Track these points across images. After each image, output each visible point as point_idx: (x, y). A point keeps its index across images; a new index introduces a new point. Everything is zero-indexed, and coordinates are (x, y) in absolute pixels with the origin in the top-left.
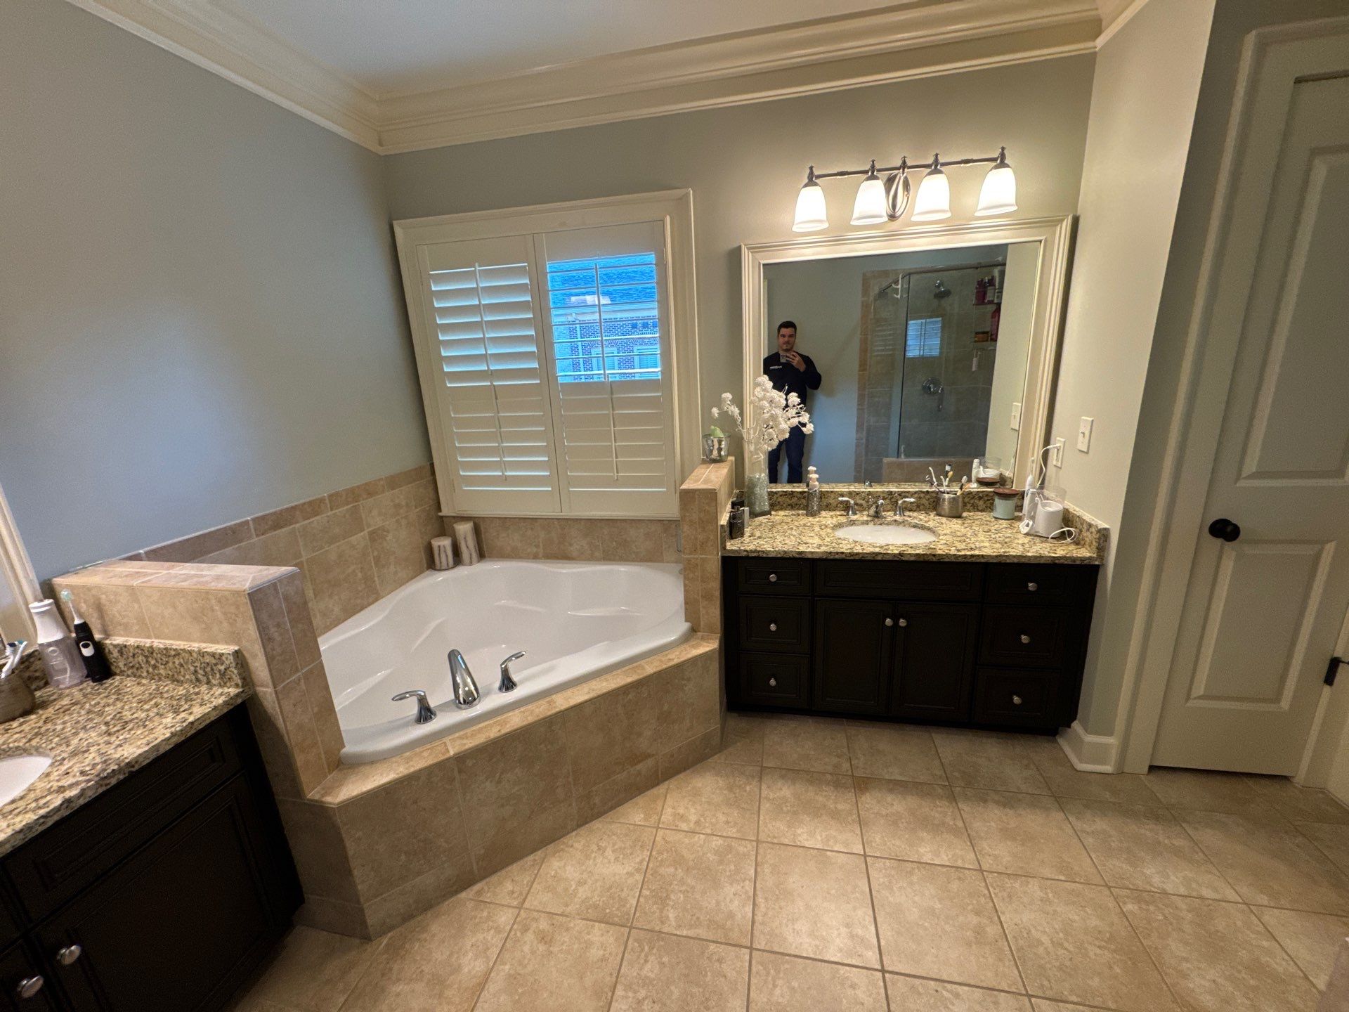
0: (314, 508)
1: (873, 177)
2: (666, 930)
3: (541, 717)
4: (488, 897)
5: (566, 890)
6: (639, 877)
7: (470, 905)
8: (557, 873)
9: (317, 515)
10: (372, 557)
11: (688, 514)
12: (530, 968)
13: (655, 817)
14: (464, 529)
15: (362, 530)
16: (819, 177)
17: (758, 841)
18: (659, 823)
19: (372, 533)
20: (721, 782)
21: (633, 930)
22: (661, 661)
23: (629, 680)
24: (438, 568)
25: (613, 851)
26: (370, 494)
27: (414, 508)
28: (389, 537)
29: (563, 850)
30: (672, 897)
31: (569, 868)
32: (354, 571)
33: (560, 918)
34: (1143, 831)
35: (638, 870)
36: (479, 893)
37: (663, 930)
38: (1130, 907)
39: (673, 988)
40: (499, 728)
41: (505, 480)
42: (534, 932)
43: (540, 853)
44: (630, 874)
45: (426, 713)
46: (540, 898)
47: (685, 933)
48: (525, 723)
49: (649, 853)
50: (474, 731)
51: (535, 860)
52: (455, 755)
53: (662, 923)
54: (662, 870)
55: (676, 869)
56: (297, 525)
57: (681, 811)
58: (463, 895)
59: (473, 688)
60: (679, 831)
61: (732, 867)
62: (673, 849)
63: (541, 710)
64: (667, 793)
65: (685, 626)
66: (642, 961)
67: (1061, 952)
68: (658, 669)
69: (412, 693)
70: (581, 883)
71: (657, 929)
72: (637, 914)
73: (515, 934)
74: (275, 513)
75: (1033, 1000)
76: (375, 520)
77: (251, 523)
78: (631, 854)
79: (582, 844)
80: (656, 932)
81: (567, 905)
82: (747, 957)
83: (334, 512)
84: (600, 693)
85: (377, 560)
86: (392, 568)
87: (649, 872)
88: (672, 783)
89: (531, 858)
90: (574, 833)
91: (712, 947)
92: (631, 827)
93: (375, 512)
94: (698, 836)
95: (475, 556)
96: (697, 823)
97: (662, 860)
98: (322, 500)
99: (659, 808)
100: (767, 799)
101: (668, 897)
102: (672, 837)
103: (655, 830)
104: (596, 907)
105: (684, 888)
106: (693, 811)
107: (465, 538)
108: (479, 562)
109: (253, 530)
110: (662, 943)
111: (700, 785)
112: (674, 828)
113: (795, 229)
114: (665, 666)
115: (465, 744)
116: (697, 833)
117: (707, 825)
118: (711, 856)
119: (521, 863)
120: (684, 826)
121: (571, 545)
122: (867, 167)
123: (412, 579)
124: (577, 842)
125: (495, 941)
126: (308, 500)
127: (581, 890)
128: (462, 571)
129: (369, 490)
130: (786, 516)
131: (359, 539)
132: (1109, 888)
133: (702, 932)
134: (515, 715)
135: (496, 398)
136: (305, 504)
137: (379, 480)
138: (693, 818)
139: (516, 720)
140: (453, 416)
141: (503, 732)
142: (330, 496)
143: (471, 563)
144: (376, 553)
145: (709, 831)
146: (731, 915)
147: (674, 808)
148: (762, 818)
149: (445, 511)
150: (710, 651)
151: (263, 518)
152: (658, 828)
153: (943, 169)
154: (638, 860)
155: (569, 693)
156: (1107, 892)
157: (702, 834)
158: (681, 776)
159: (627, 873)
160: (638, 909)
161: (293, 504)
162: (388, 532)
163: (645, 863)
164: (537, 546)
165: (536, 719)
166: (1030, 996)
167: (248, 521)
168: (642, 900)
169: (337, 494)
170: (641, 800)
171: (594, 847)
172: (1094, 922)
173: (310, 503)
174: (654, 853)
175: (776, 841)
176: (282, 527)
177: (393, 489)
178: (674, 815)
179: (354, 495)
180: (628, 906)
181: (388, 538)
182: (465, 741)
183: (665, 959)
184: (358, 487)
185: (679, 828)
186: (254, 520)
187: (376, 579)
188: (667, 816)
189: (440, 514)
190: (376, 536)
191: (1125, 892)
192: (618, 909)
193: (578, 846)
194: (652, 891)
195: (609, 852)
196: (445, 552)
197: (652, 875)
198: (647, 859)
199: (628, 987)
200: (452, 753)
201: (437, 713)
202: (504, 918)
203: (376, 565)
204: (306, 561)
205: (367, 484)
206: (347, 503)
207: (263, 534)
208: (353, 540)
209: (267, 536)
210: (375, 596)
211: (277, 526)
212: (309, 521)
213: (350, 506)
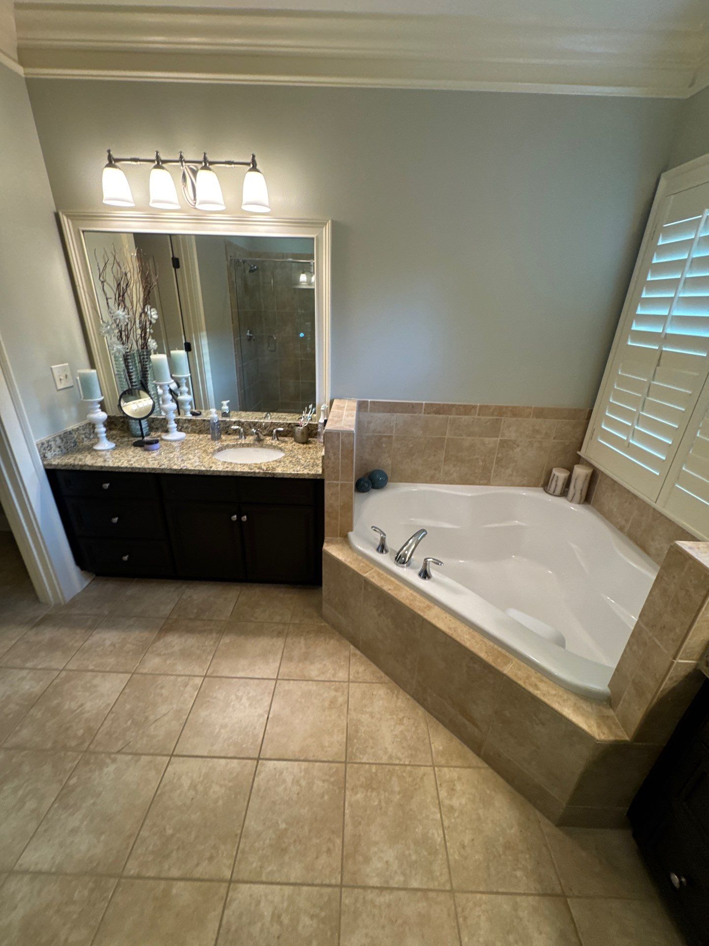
4: (353, 660)
5: (365, 706)
6: (385, 759)
8: (376, 695)
9: (467, 415)
10: (496, 456)
14: (580, 472)
15: (498, 437)
19: (503, 441)
26: (514, 415)
28: (517, 450)
29: (393, 693)
30: (374, 794)
31: (381, 702)
33: (345, 709)
35: (390, 757)
36: (355, 655)
37: (347, 791)
42: (336, 696)
43: (387, 679)
44: (386, 751)
45: (382, 548)
46: (356, 690)
47: (347, 811)
48: (403, 601)
49: (407, 763)
50: (387, 577)
51: (382, 677)
52: (365, 577)
53: (352, 789)
54: (394, 779)
55: (399, 793)
57: (458, 787)
58: (352, 647)
60: (437, 789)
62: (417, 787)
66: (323, 778)
71: (347, 785)
72: (356, 766)
73: (333, 685)
74: (439, 405)
76: (511, 434)
78: (403, 748)
83: (480, 417)
85: (499, 461)
86: (509, 471)
92: (427, 741)
93: (513, 429)
94: (437, 810)
96: (451, 809)
97: (403, 777)
98: (474, 407)
99: (454, 763)
101: (373, 789)
102: (429, 783)
103: (431, 764)
104: (357, 731)
105: (383, 804)
106: (463, 801)
110: (337, 791)
112: (438, 783)
114: (521, 682)
116: (440, 809)
117: (453, 820)
118: (420, 830)
119: (377, 669)
120: (443, 793)
121: (653, 539)
123: (523, 486)
126: (463, 404)
129: (515, 412)
131: (491, 442)
137: (528, 408)
140: (620, 373)
144: (500, 455)
154: (399, 754)
155: (444, 615)
157: (441, 817)
158: (500, 780)
159: (386, 748)
160: (360, 765)
162: (518, 446)
163: (397, 762)
165: (408, 605)
167: (423, 404)
168: (367, 766)
169: (487, 407)
170: (456, 743)
173: (465, 406)
176: (440, 414)
177: (537, 417)
178: (452, 781)
180: (361, 756)
181: (515, 450)
184: (507, 407)
186: (426, 404)
187: (492, 471)
189: (578, 452)
190: (504, 444)
197: (389, 771)
200: (365, 575)
201: (388, 553)
202: (342, 675)
203: (497, 463)
204: (448, 439)
205: (515, 407)
206: (492, 414)
207: (428, 413)
208: (487, 440)
209: (429, 415)
210: (486, 482)
211: (438, 412)
212: (459, 416)
213: (495, 417)
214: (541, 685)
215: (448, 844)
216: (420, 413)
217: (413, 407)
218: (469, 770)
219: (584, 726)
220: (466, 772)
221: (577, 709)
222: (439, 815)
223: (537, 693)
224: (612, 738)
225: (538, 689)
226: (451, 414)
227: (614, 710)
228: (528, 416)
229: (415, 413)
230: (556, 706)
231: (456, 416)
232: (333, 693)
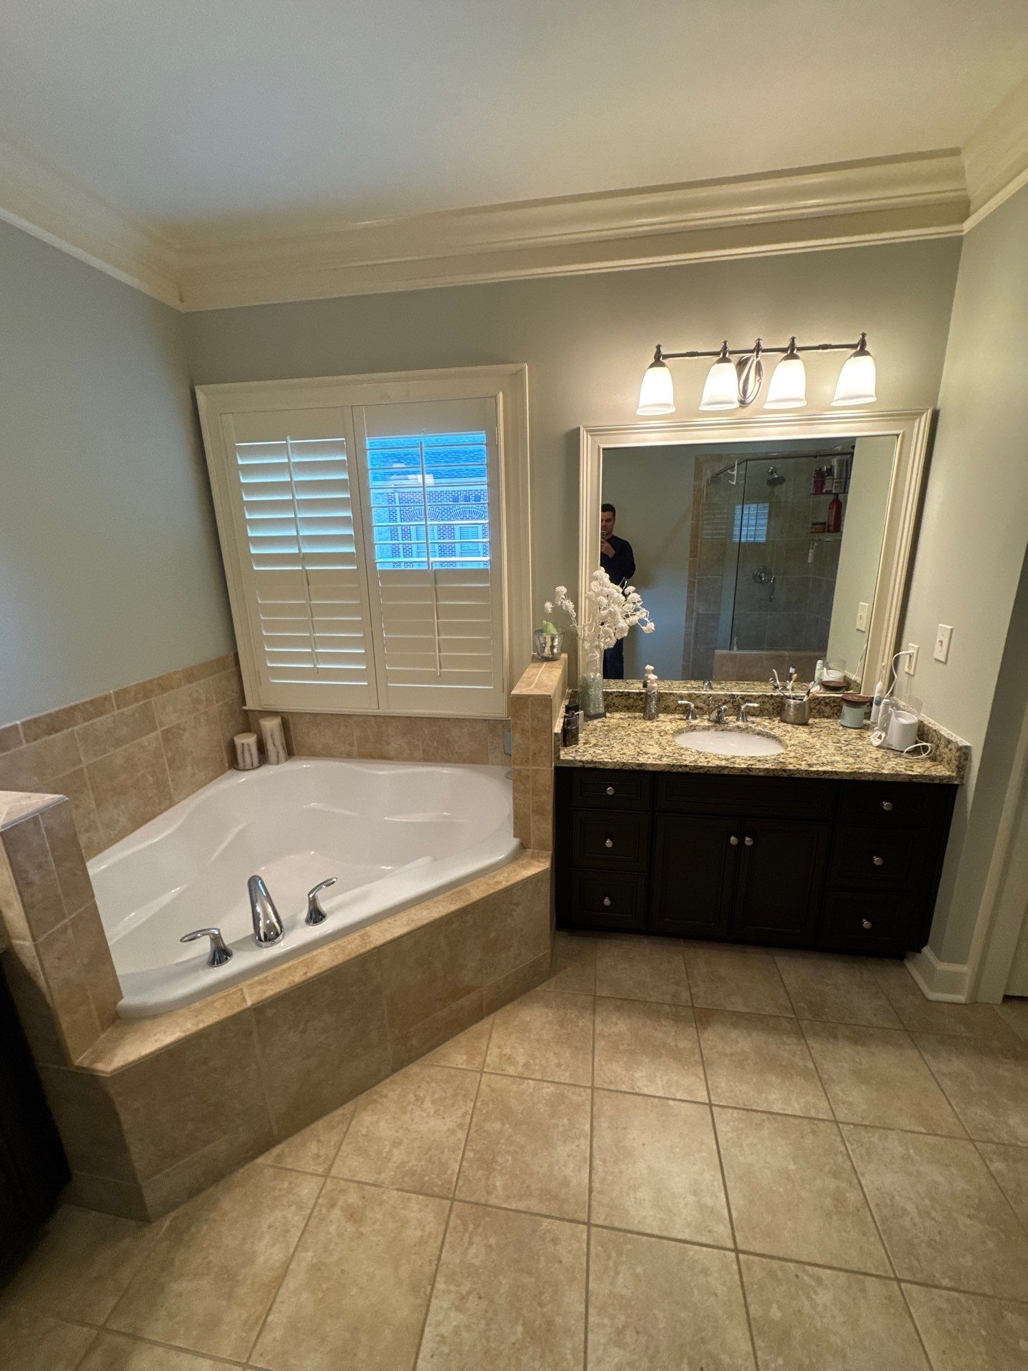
0: (97, 707)
1: (725, 360)
2: (493, 1201)
3: (353, 955)
4: (289, 1163)
5: (379, 1152)
6: (461, 1135)
7: (269, 1172)
8: (369, 1131)
9: (102, 714)
10: (165, 758)
11: (519, 722)
12: (335, 1257)
13: (479, 1060)
14: (271, 726)
15: (156, 729)
16: (666, 357)
17: (592, 1088)
18: (483, 1067)
19: (165, 733)
20: (550, 1014)
21: (456, 1203)
22: (488, 884)
23: (453, 908)
24: (242, 768)
25: (434, 1102)
26: (164, 689)
27: (215, 702)
28: (186, 735)
29: (375, 1101)
30: (500, 1159)
31: (383, 1124)
32: (144, 776)
33: (373, 1189)
34: (1001, 1072)
35: (461, 1126)
36: (280, 1157)
37: (490, 1202)
38: (998, 1166)
39: (501, 1278)
40: (304, 969)
41: (317, 674)
42: (342, 1208)
43: (349, 1107)
44: (451, 1131)
45: (220, 954)
46: (351, 1164)
47: (514, 1206)
48: (335, 963)
49: (472, 1104)
50: (276, 973)
51: (344, 1115)
52: (253, 1005)
53: (489, 1193)
54: (487, 1126)
55: (503, 1124)
56: (76, 728)
57: (507, 1051)
58: (260, 1160)
59: (274, 920)
60: (504, 1075)
61: (566, 1121)
62: (499, 1098)
63: (354, 946)
64: (492, 1028)
65: (514, 843)
66: (466, 1244)
67: (929, 1223)
68: (486, 894)
69: (204, 932)
70: (396, 1143)
71: (482, 1201)
72: (460, 1183)
73: (320, 1210)
74: (49, 715)
75: (903, 1285)
76: (169, 718)
77: (20, 728)
78: (453, 1105)
79: (397, 1092)
80: (482, 1205)
81: (379, 1173)
82: (585, 1236)
83: (120, 711)
84: (419, 924)
85: (171, 761)
86: (189, 769)
87: (474, 1128)
88: (497, 1017)
89: (340, 1111)
90: (388, 1081)
91: (546, 1223)
92: (453, 1072)
93: (170, 709)
94: (526, 1081)
95: (282, 754)
96: (526, 1065)
97: (487, 1113)
98: (106, 698)
99: (484, 1048)
100: (602, 1036)
101: (494, 1161)
102: (501, 1083)
103: (479, 1075)
104: (412, 1173)
105: (512, 1148)
106: (521, 1051)
107: (272, 736)
108: (287, 760)
109: (22, 735)
110: (487, 1219)
111: (528, 1019)
112: (500, 1072)
113: (639, 412)
114: (492, 891)
115: (264, 992)
116: (524, 1078)
117: (537, 1068)
118: (542, 1108)
119: (327, 1118)
120: (511, 1070)
121: (388, 744)
122: (718, 349)
123: (212, 780)
124: (392, 1091)
125: (295, 1218)
126: (88, 699)
127: (396, 1152)
128: (267, 771)
129: (163, 685)
130: (621, 719)
131: (151, 740)
132: (972, 1141)
133: (534, 1205)
134: (323, 953)
135: (308, 585)
136: (87, 703)
137: (175, 673)
138: (521, 1060)
139: (325, 960)
140: (260, 602)
141: (309, 975)
142: (117, 693)
143: (278, 762)
144: (170, 754)
145: (538, 1076)
146: (565, 1182)
147: (499, 1047)
148: (596, 1060)
149: (251, 705)
150: (541, 872)
151: (35, 721)
152: (482, 1072)
153: (799, 354)
154: (460, 1113)
155: (385, 924)
156: (971, 1147)
157: (532, 1079)
158: (508, 1007)
159: (449, 1130)
160: (461, 1175)
161: (73, 704)
162: (185, 730)
163: (468, 1118)
164: (351, 745)
165: (348, 958)
166: (899, 1281)
167: (15, 727)
168: (465, 1164)
169: (125, 691)
170: (462, 1037)
171: (411, 1097)
172: (961, 1185)
173: (92, 702)
174: (478, 1104)
175: (612, 1087)
176: (57, 731)
177: (191, 682)
178: (501, 1056)
179: (145, 690)
180: (450, 1172)
181: (184, 738)
182: (265, 987)
183: (492, 1241)
184: (150, 682)
185: (506, 1073)
186: (23, 724)
187: (170, 783)
188: (492, 1058)
189: (245, 708)
190: (170, 736)
191: (991, 1147)
192: (438, 1176)
193: (393, 1095)
194: (476, 1152)
195: (427, 1104)
196: (249, 750)
197: (476, 1132)
198: (470, 1112)
199: (450, 1278)
200: (249, 1003)
201: (234, 952)
202: (307, 1189)
203: (170, 767)
204: (87, 767)
205: (161, 678)
206: (137, 700)
207: (35, 739)
208: (144, 740)
209: (39, 741)
210: (167, 802)
211: (52, 730)
212: (91, 722)
213: (141, 703)
214: (499, 878)
215: (556, 1080)
216: (20, 743)
218: (493, 1034)
219: (539, 870)
220: (496, 1038)
221: (524, 867)
222: (530, 1081)
223: (504, 885)
224: (550, 860)
225: (501, 882)
226: (76, 725)
227: (530, 848)
228: (180, 685)
229: (8, 749)
230: (519, 878)
231: (86, 724)
232: (337, 1213)
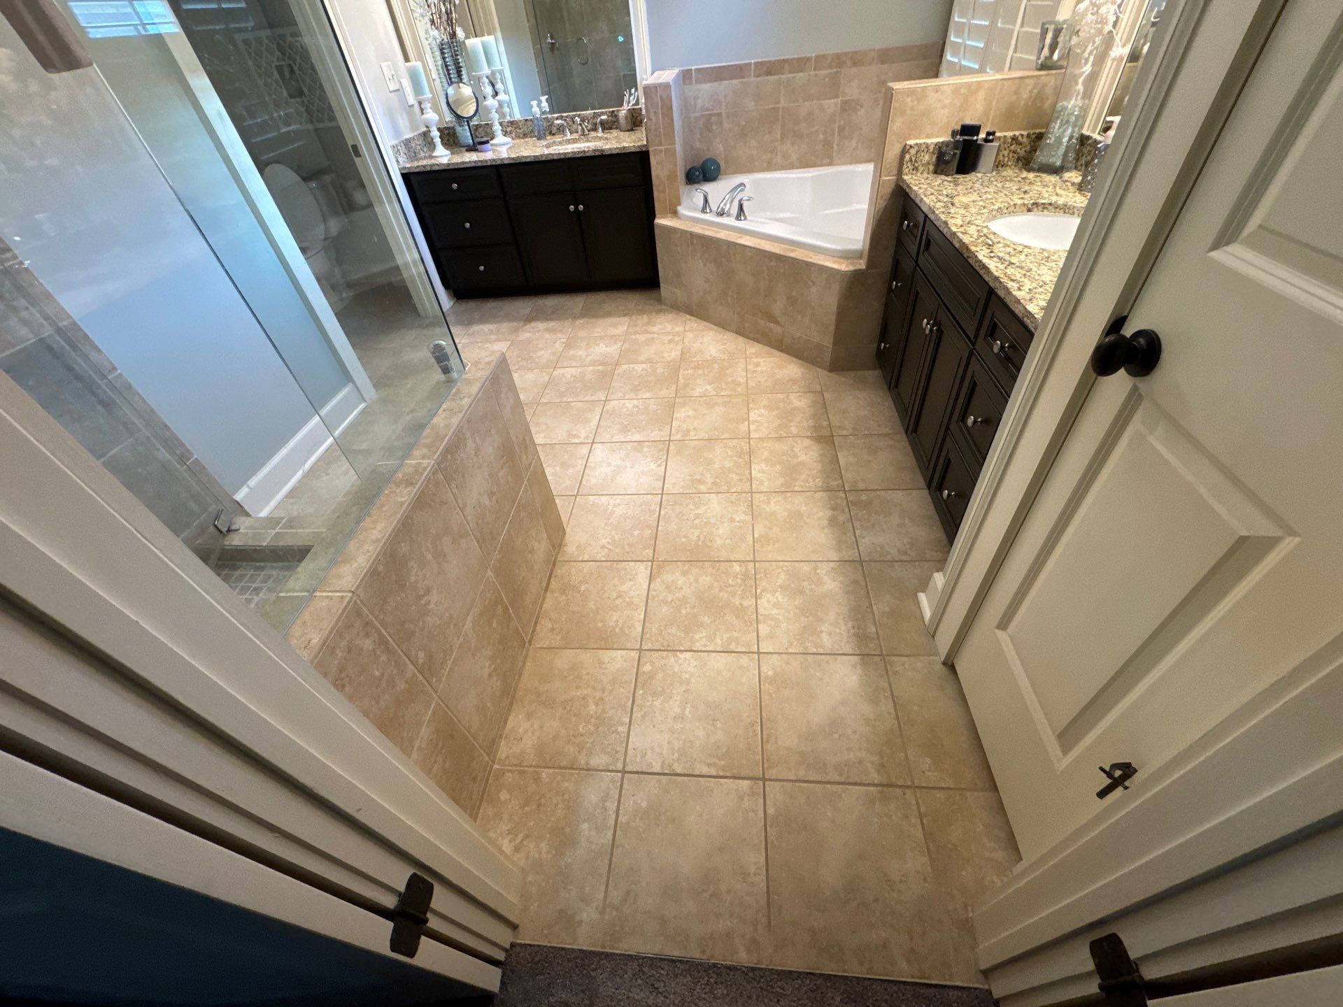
5: (698, 340)
6: (710, 359)
9: (802, 71)
10: (837, 125)
21: (679, 363)
26: (855, 64)
28: (862, 112)
32: (817, 131)
33: (681, 343)
49: (726, 358)
51: (712, 327)
56: (783, 77)
57: (763, 364)
58: (688, 316)
60: (746, 366)
64: (779, 357)
70: (702, 343)
72: (688, 362)
73: (672, 334)
74: (769, 62)
76: (852, 91)
77: (752, 65)
78: (725, 353)
81: (689, 343)
83: (816, 72)
85: (841, 129)
86: (854, 143)
87: (714, 361)
102: (741, 364)
103: (744, 358)
104: (690, 350)
112: (748, 364)
124: (727, 335)
127: (699, 344)
129: (856, 59)
131: (831, 105)
134: (725, 232)
136: (794, 59)
137: (870, 50)
144: (842, 123)
151: (761, 63)
154: (721, 356)
158: (798, 360)
159: (711, 355)
160: (691, 362)
161: (785, 58)
162: (862, 106)
168: (697, 362)
169: (824, 57)
170: (767, 349)
173: (798, 59)
174: (728, 360)
176: (771, 75)
177: (882, 61)
178: (759, 362)
179: (839, 60)
180: (692, 359)
181: (859, 113)
187: (835, 146)
188: (756, 360)
190: (847, 107)
192: (690, 356)
194: (702, 364)
203: (839, 134)
204: (783, 108)
205: (855, 53)
206: (831, 67)
207: (758, 76)
208: (825, 103)
209: (759, 79)
210: (828, 161)
211: (769, 73)
212: (794, 75)
213: (835, 70)
215: (749, 382)
216: (750, 76)
217: (741, 70)
219: (837, 267)
221: (836, 261)
222: (745, 374)
226: (783, 74)
228: (870, 64)
229: (743, 77)
231: (790, 75)
232: (671, 337)
